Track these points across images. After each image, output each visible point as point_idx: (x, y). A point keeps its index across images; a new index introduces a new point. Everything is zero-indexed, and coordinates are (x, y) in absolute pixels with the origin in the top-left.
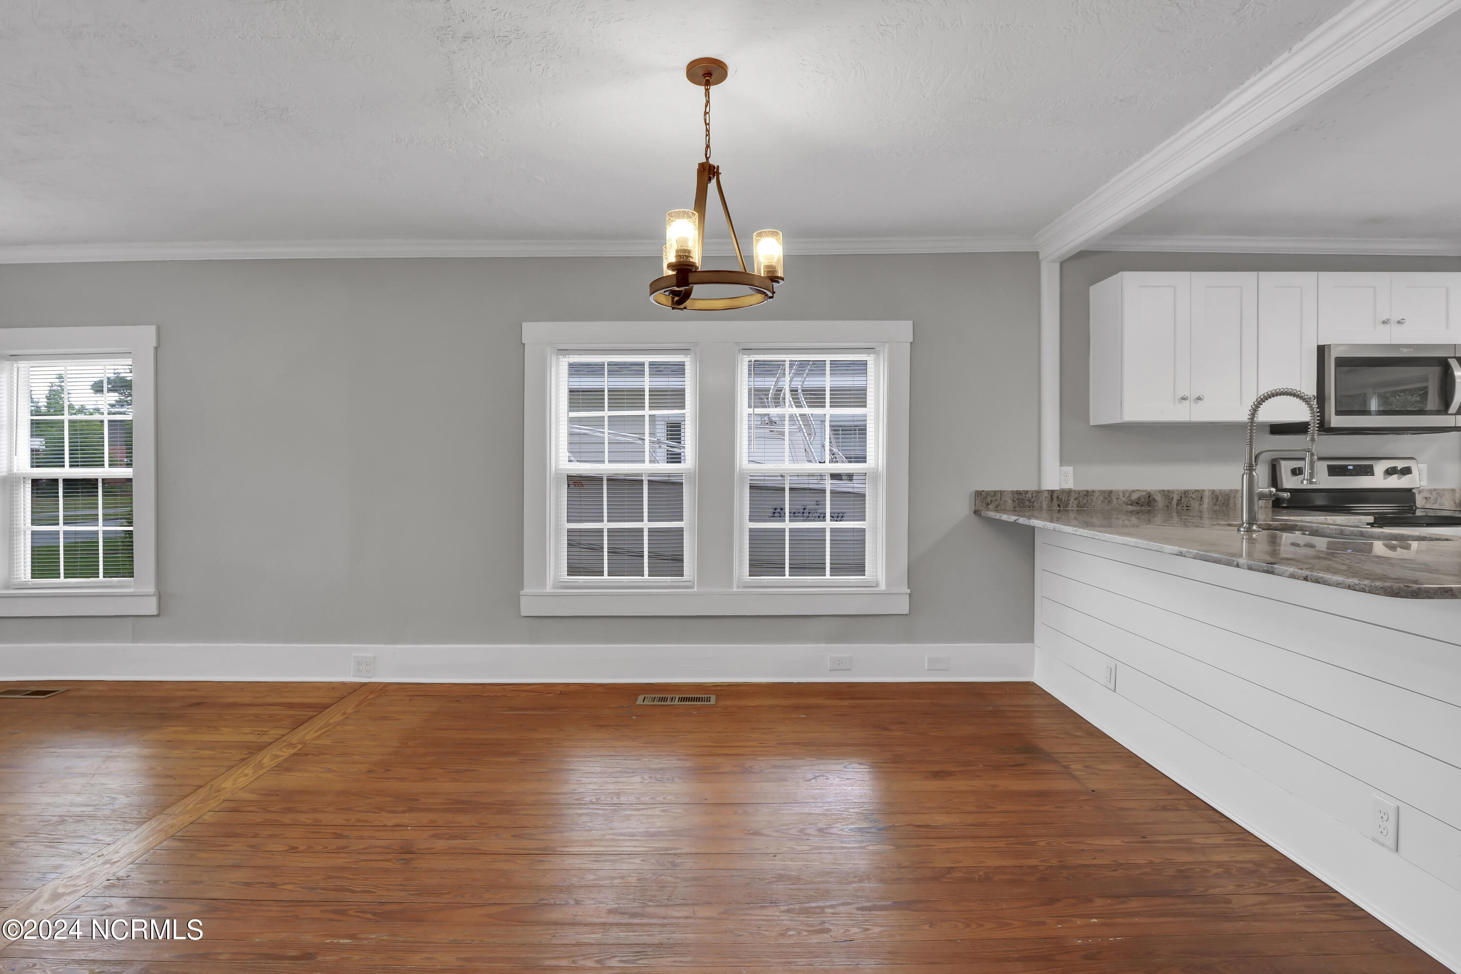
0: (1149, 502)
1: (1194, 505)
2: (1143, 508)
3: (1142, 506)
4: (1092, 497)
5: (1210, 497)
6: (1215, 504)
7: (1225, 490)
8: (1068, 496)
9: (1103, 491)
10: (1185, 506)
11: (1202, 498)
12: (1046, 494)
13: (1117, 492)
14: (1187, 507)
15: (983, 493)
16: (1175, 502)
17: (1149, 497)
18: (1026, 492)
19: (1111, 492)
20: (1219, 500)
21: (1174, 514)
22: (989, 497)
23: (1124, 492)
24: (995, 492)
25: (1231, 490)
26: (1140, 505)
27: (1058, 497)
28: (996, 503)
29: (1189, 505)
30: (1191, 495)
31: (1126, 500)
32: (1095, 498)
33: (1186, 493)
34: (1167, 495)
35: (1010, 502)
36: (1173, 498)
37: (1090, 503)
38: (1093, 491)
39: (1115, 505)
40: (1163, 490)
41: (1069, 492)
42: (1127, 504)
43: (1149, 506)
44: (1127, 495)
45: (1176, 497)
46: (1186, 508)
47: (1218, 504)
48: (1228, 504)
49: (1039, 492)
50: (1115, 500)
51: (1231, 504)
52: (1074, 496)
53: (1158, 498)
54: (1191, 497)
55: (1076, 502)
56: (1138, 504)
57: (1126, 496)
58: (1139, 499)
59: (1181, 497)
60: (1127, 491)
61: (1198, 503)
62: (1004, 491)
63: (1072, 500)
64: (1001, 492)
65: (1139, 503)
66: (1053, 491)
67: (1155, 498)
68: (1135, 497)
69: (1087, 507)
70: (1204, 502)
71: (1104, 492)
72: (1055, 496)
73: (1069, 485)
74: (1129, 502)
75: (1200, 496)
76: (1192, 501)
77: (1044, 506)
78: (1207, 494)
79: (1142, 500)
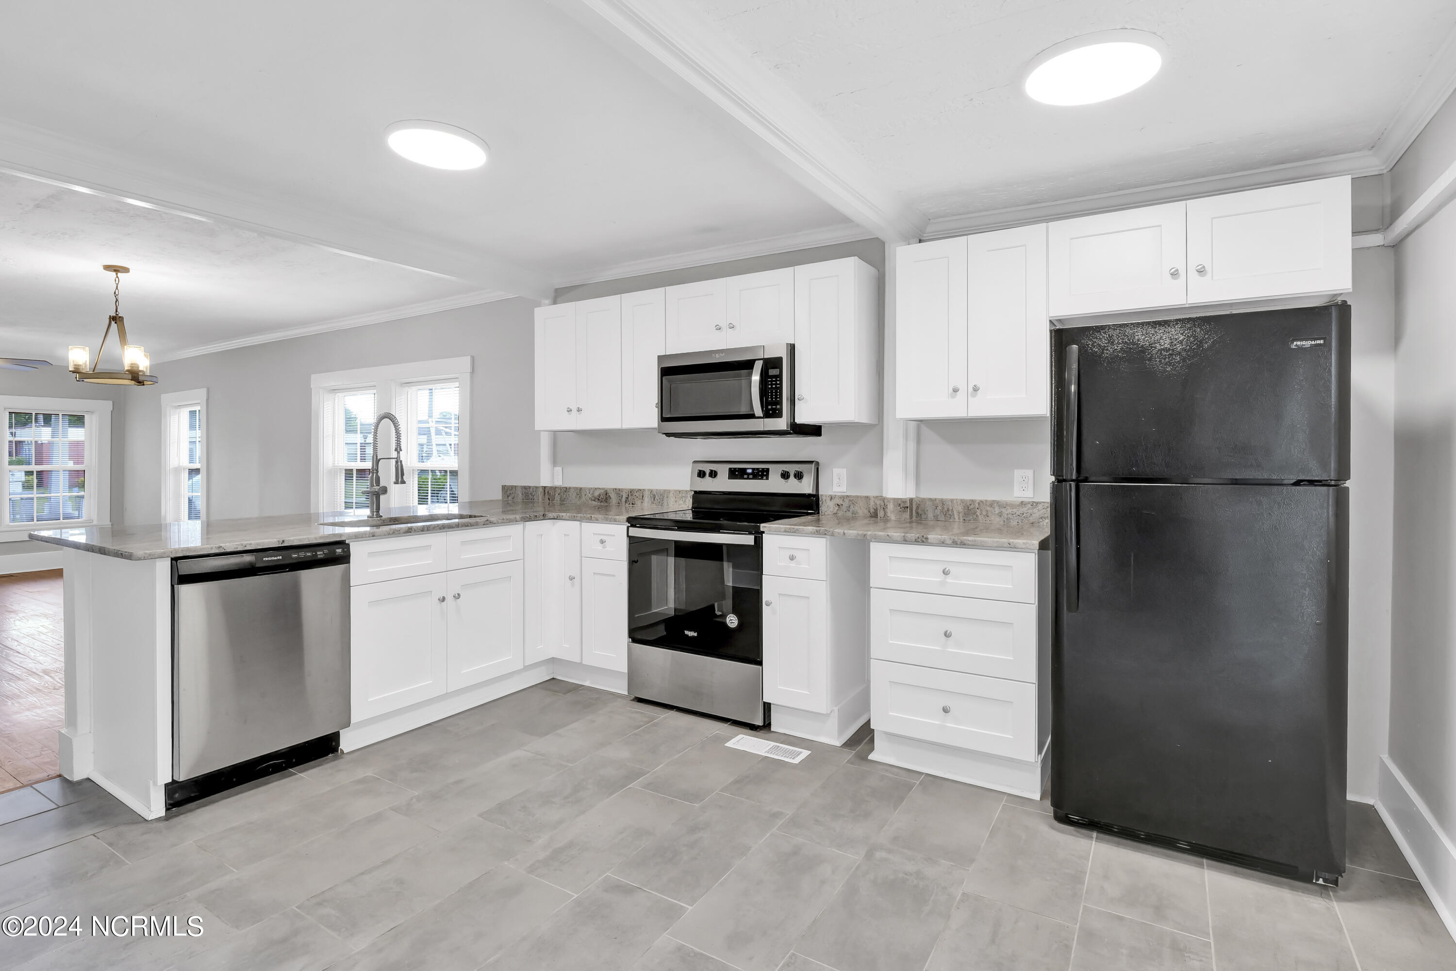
0: (606, 499)
2: (602, 504)
3: (601, 502)
5: (649, 496)
6: (653, 503)
7: (660, 490)
8: (554, 492)
10: (631, 503)
11: (643, 497)
12: (541, 490)
13: (585, 489)
14: (633, 504)
15: (506, 487)
16: (624, 499)
17: (606, 494)
18: (530, 487)
19: (581, 489)
20: (656, 499)
21: (624, 510)
22: (509, 490)
23: (590, 489)
24: (512, 487)
25: (665, 491)
27: (548, 492)
28: (513, 496)
29: (634, 503)
30: (635, 494)
31: (591, 497)
32: (571, 494)
33: (631, 491)
34: (618, 492)
35: (520, 495)
36: (622, 496)
37: (568, 498)
38: (570, 488)
39: (584, 501)
40: (615, 489)
41: (554, 488)
42: (592, 500)
43: (606, 502)
44: (591, 492)
46: (632, 505)
47: (655, 503)
48: (662, 504)
49: (537, 487)
50: (583, 496)
51: (665, 504)
52: (558, 491)
53: (613, 496)
55: (559, 497)
56: (599, 500)
58: (599, 496)
59: (628, 495)
60: (591, 488)
61: (640, 501)
62: (517, 486)
63: (557, 495)
64: (516, 487)
66: (545, 487)
67: (610, 496)
68: (597, 494)
69: (566, 501)
71: (577, 488)
72: (546, 491)
73: (558, 483)
74: (593, 499)
75: (642, 494)
76: (636, 499)
77: (540, 499)
78: (647, 494)
79: (602, 496)
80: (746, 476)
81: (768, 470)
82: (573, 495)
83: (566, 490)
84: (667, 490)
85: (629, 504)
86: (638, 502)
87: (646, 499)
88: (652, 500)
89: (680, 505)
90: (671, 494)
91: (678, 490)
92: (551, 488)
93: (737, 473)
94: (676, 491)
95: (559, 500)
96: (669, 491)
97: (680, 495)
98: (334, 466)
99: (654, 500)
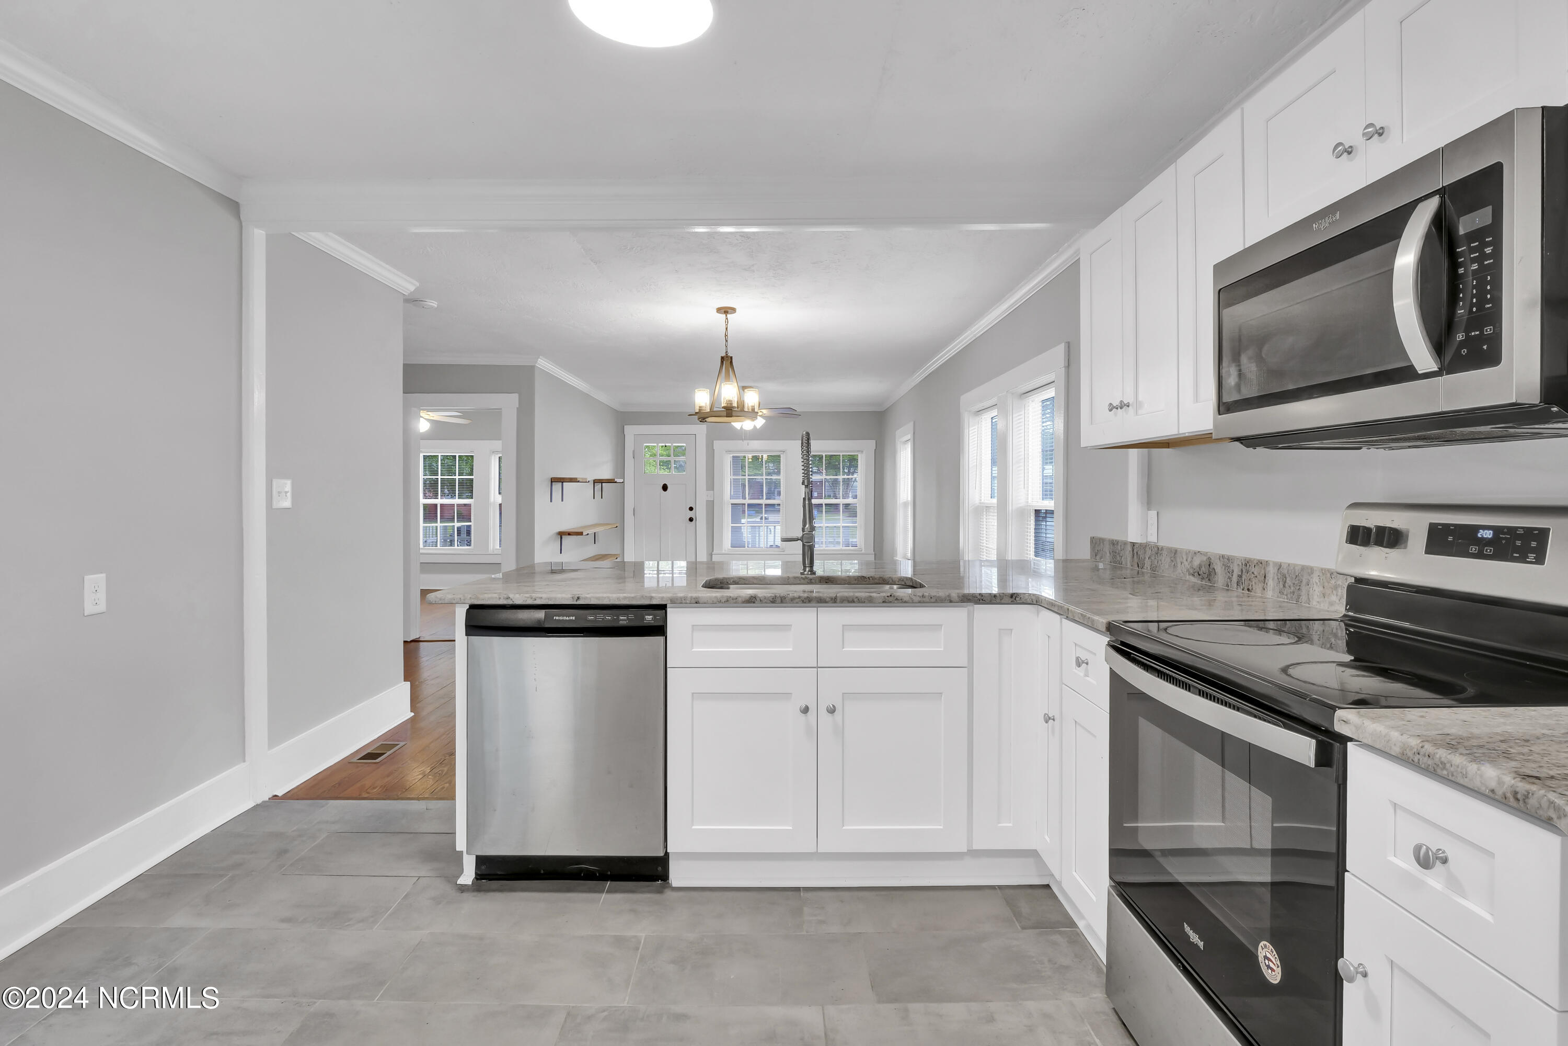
0: (1210, 574)
1: (1256, 588)
2: (1203, 582)
3: (1203, 579)
4: (1161, 557)
5: (1276, 578)
7: (1295, 565)
8: (1144, 553)
9: (1170, 548)
10: (1246, 588)
11: (1265, 577)
12: (1129, 548)
13: (1182, 552)
14: (1248, 590)
15: (1094, 540)
16: (1235, 579)
17: (1209, 564)
18: (1118, 542)
19: (1176, 551)
20: (1287, 585)
21: (1234, 601)
22: (1097, 545)
23: (1188, 552)
24: (1100, 539)
25: (1303, 568)
26: (1200, 577)
27: (1137, 553)
28: (1101, 554)
29: (1250, 588)
30: (1253, 570)
31: (1189, 567)
32: (1164, 558)
33: (1247, 563)
34: (1227, 561)
35: (1108, 554)
36: (1233, 571)
37: (1159, 566)
38: (1164, 548)
39: (1179, 573)
40: (1223, 556)
41: (1144, 546)
42: (1189, 574)
43: (1209, 580)
44: (1190, 559)
45: (1237, 571)
46: (1247, 592)
47: (1285, 593)
48: (1299, 596)
49: (1125, 544)
50: (1179, 565)
51: (1304, 598)
52: (1149, 552)
53: (1218, 568)
54: (1253, 573)
55: (1149, 562)
56: (1199, 575)
57: (1189, 561)
58: (1200, 564)
59: (1242, 571)
60: (1190, 551)
61: (1261, 585)
62: (1106, 539)
63: (1147, 558)
64: (1104, 540)
65: (1200, 572)
66: (1133, 544)
67: (1215, 568)
68: (1198, 561)
69: (1158, 572)
70: (1269, 585)
72: (1135, 551)
73: (1151, 537)
74: (1191, 569)
75: (1263, 572)
76: (1254, 580)
77: (1129, 565)
78: (1271, 571)
79: (1203, 569)
80: (1473, 549)
81: (1546, 533)
82: (1165, 560)
83: (1158, 550)
84: (1308, 567)
85: (1243, 590)
86: (1258, 589)
87: (1271, 583)
88: (1282, 586)
89: (1331, 604)
90: (1315, 579)
91: (1328, 570)
92: (1141, 544)
93: (1450, 538)
94: (1324, 571)
95: (1149, 568)
96: (1311, 571)
97: (1333, 582)
98: (981, 503)
99: (1284, 586)
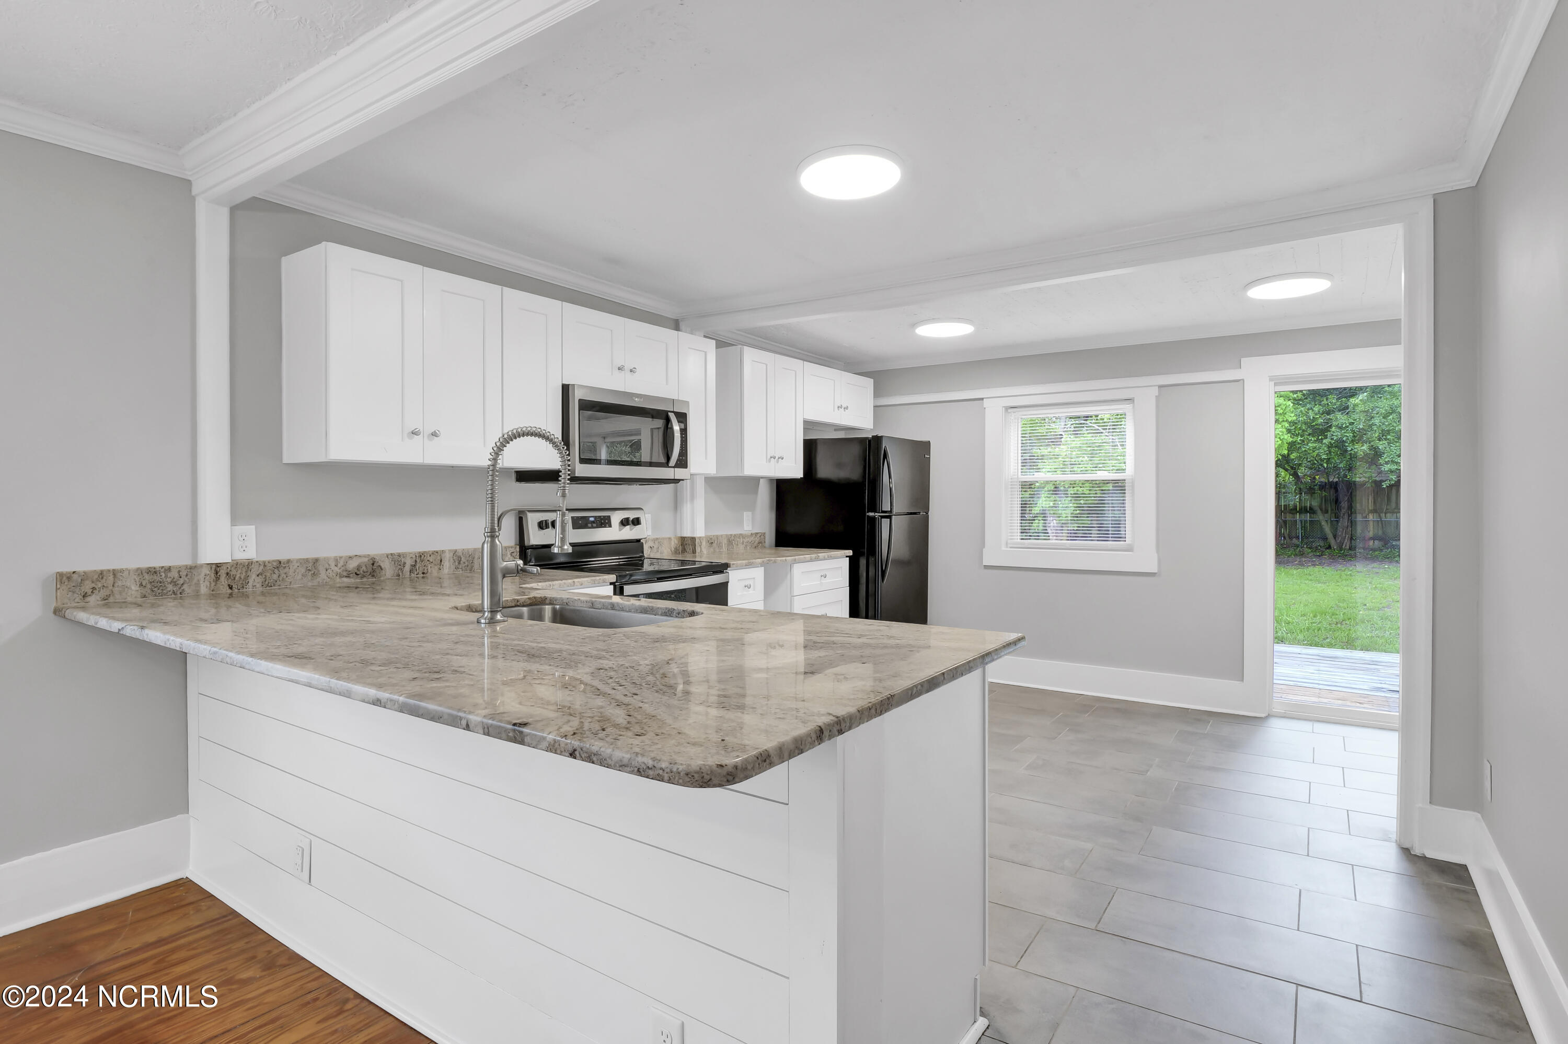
0: (374, 571)
1: (431, 571)
2: (365, 580)
3: (364, 576)
4: (286, 570)
5: (452, 559)
6: (457, 568)
7: (468, 550)
8: (246, 572)
9: (304, 559)
10: (420, 572)
11: (441, 561)
12: (206, 571)
13: (327, 560)
14: (423, 573)
16: (407, 568)
17: (373, 564)
18: (168, 570)
19: (316, 561)
20: (461, 562)
21: (407, 585)
22: (87, 583)
23: (336, 560)
24: (101, 574)
26: (359, 576)
27: (227, 574)
28: (104, 593)
29: (425, 571)
30: (429, 558)
31: (339, 571)
32: (291, 571)
33: (421, 555)
34: (397, 559)
35: (134, 588)
36: (405, 563)
37: (283, 579)
38: (288, 561)
39: (324, 579)
40: (392, 554)
41: (248, 565)
42: (341, 577)
43: (373, 576)
44: (341, 563)
45: (409, 562)
46: (422, 575)
47: (459, 566)
49: (192, 569)
50: (323, 572)
52: (255, 570)
53: (387, 566)
54: (428, 561)
55: (260, 579)
56: (358, 575)
57: (339, 565)
58: (359, 568)
59: (416, 561)
60: (341, 558)
61: (437, 567)
62: (122, 571)
63: (253, 576)
64: (115, 573)
65: (358, 573)
66: (218, 566)
67: (382, 565)
68: (352, 565)
69: (279, 586)
70: (444, 565)
71: (307, 560)
72: (222, 572)
74: (345, 574)
75: (439, 558)
76: (428, 566)
78: (447, 556)
79: (365, 568)
80: (589, 525)
81: (609, 518)
82: (297, 572)
83: (282, 565)
85: (416, 574)
88: (455, 564)
93: (580, 522)
95: (258, 585)
